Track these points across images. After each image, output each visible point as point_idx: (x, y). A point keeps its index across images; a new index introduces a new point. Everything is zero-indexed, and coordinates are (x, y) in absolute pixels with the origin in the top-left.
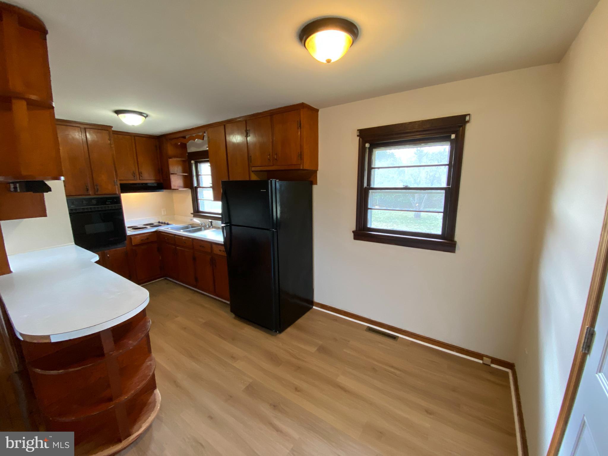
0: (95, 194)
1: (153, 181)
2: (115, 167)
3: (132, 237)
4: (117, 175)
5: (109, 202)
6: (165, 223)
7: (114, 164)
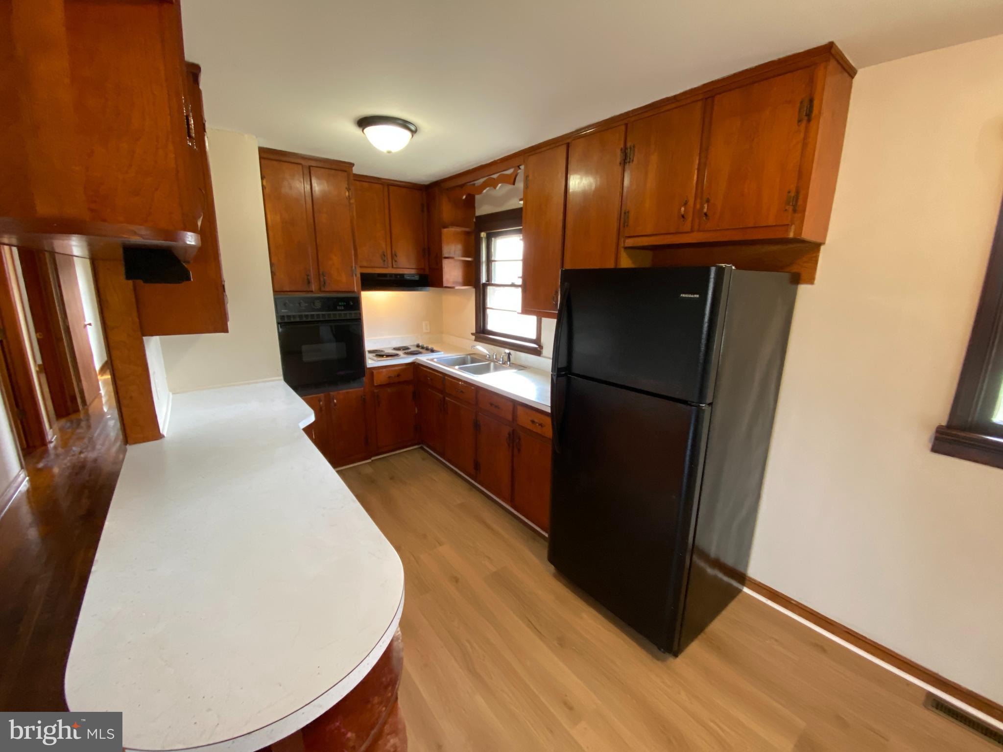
0: (320, 291)
1: (413, 272)
2: (354, 242)
3: (375, 372)
4: (356, 255)
5: (341, 306)
6: (427, 349)
7: (353, 235)
